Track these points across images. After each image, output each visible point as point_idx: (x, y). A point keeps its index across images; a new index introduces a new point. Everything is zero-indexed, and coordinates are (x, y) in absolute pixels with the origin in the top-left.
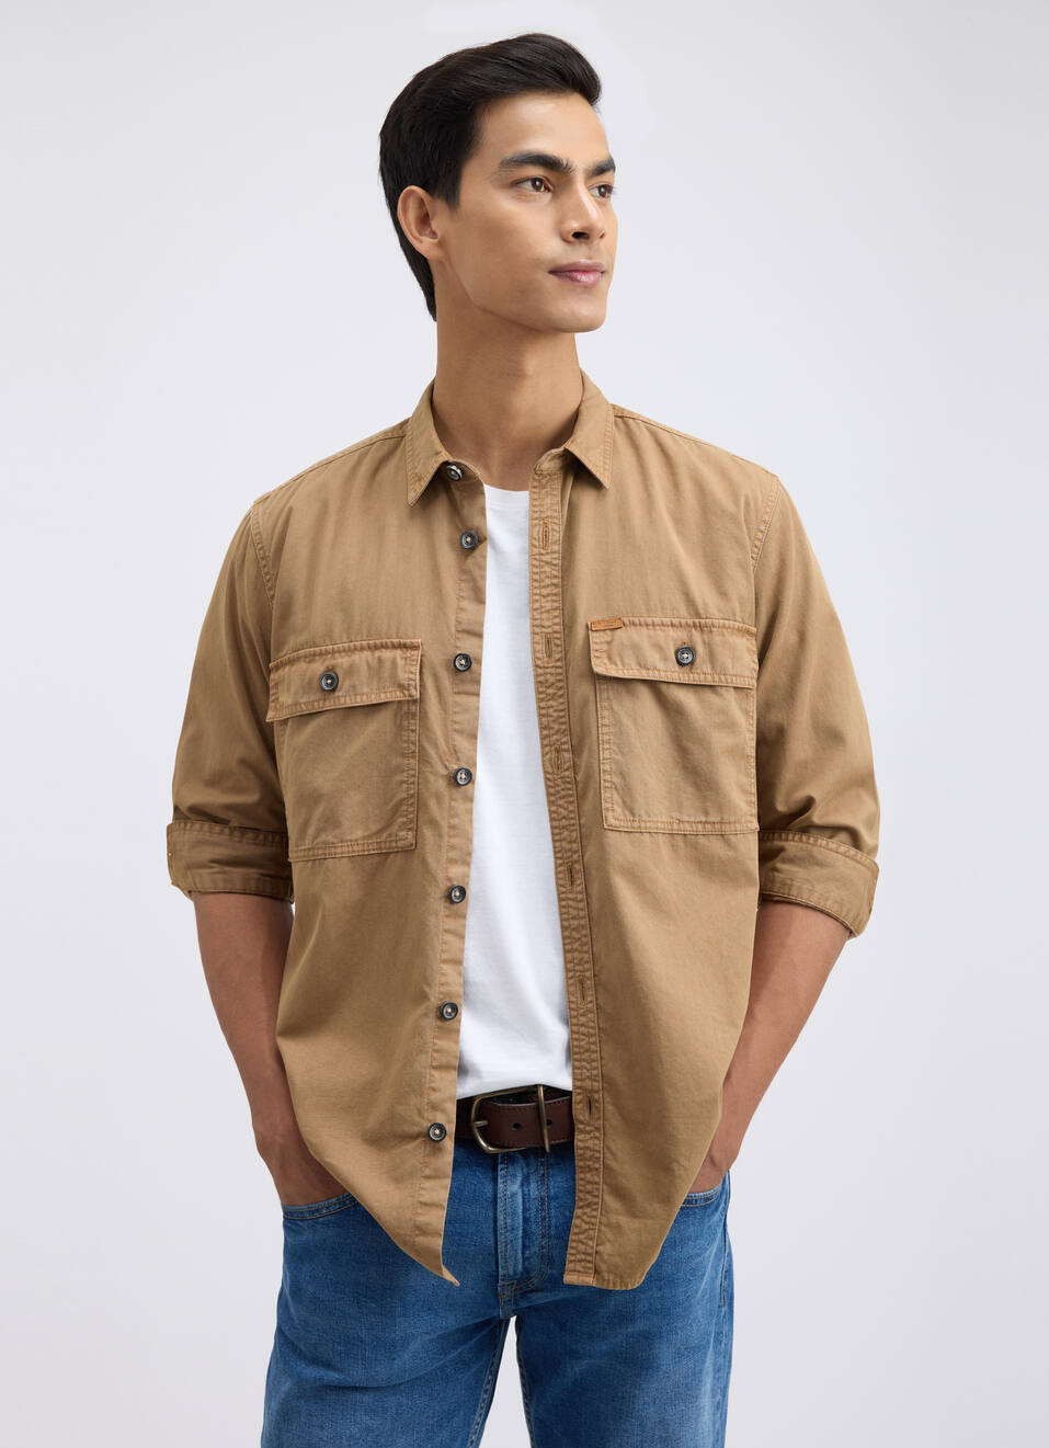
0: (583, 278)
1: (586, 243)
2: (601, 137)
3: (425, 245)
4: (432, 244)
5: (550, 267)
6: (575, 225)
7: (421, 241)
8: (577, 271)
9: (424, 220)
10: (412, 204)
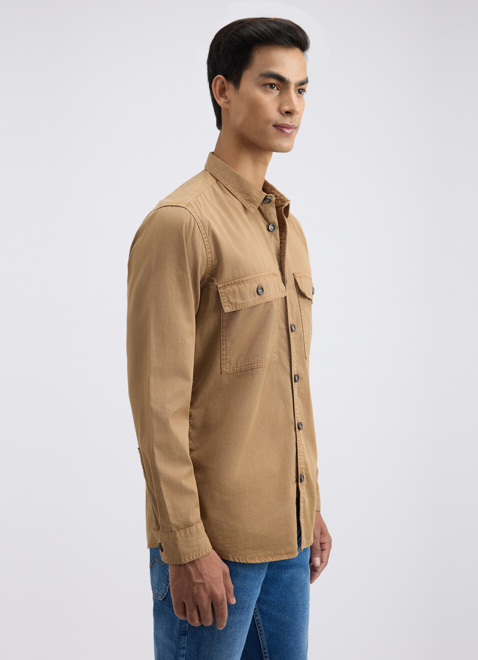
0: (287, 131)
1: (290, 116)
2: (304, 68)
3: (221, 102)
4: (225, 101)
5: (274, 124)
6: (286, 108)
7: (220, 100)
8: (285, 127)
9: (222, 91)
10: (218, 83)
